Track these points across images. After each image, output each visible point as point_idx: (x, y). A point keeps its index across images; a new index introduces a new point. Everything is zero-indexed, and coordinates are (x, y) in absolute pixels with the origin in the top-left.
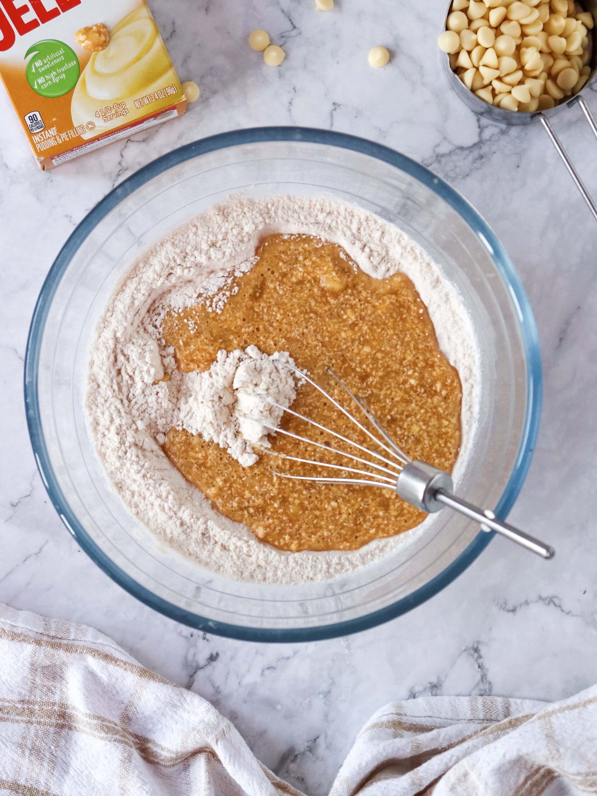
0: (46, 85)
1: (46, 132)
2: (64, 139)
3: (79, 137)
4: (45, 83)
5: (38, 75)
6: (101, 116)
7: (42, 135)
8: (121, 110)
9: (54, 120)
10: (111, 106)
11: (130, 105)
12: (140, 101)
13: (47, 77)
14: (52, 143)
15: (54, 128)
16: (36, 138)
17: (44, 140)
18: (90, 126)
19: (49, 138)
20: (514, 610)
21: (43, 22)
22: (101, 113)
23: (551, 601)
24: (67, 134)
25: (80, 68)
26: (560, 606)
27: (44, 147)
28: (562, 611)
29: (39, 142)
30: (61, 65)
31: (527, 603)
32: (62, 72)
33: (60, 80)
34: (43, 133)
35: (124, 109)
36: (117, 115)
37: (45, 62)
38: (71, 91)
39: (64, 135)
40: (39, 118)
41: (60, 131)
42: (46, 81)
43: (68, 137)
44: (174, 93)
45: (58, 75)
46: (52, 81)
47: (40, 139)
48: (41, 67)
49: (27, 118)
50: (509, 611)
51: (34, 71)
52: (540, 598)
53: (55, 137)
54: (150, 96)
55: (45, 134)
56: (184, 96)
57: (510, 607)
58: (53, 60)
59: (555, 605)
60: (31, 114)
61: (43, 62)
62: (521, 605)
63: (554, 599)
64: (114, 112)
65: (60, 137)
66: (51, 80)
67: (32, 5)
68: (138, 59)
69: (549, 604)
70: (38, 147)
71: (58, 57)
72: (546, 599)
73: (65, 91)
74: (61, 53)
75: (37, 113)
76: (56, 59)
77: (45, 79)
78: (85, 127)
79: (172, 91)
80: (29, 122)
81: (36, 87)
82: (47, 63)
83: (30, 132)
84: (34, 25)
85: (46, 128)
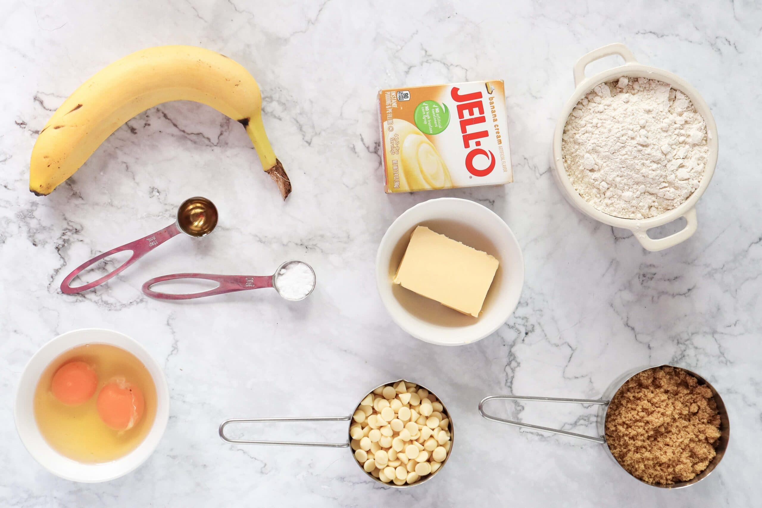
0: (423, 110)
1: (396, 101)
2: (388, 110)
3: (386, 120)
4: (425, 110)
5: (431, 108)
6: (394, 137)
7: (394, 97)
8: (395, 150)
9: (402, 108)
10: (399, 145)
11: (396, 157)
12: (395, 164)
13: (428, 112)
14: (388, 102)
15: (396, 106)
16: (394, 94)
17: (391, 98)
18: (391, 128)
19: (391, 101)
20: (168, 324)
21: (460, 121)
22: (396, 137)
23: (175, 348)
24: (391, 113)
25: (427, 135)
26: (172, 354)
27: (387, 96)
28: (169, 355)
29: (391, 94)
30: (433, 124)
31: (174, 333)
32: (428, 123)
33: (423, 120)
34: (396, 99)
35: (394, 153)
36: (393, 147)
37: (437, 115)
38: (415, 124)
39: (390, 111)
40: (405, 99)
41: (394, 109)
42: (426, 112)
43: (388, 113)
44: (395, 186)
45: (427, 120)
46: (424, 115)
47: (393, 96)
48: (435, 111)
49: (407, 92)
50: (168, 321)
51: (434, 106)
52: (177, 341)
53: (391, 105)
54: (398, 171)
55: (395, 100)
56: (391, 191)
57: (171, 322)
58: (437, 119)
59: (173, 351)
60: (409, 96)
61: (437, 113)
62: (172, 329)
63: (176, 350)
64: (395, 146)
65: (390, 108)
66: (426, 114)
67: (472, 119)
68: (422, 172)
69: (173, 347)
70: (389, 93)
71: (437, 123)
72: (176, 345)
73: (416, 121)
74: (439, 126)
75: (408, 99)
76: (437, 122)
77: (427, 111)
78: (391, 125)
79: (396, 185)
80: (405, 92)
81: (424, 104)
82: (436, 116)
83: (399, 91)
84: (461, 115)
85: (399, 101)
